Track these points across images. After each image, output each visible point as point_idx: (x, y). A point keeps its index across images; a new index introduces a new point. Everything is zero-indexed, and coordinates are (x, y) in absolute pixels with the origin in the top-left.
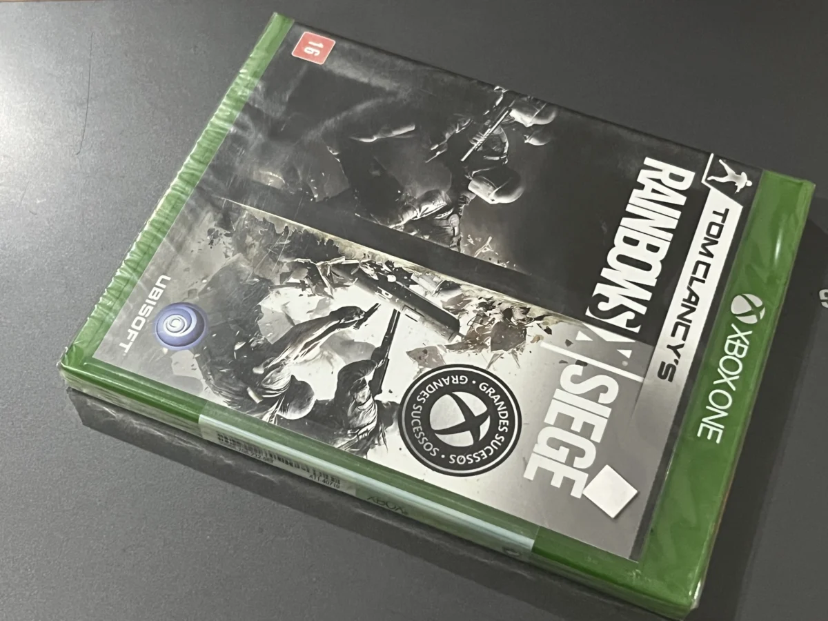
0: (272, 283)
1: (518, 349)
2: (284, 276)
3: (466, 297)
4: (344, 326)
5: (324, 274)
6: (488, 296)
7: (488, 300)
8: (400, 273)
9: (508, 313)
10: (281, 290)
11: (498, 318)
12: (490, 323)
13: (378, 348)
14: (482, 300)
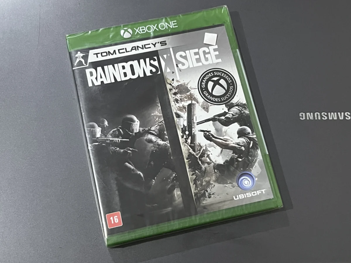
0: (214, 165)
1: (185, 84)
2: (209, 163)
3: (178, 108)
4: (212, 135)
5: (200, 153)
6: (173, 102)
7: (175, 102)
8: (183, 131)
9: (175, 94)
10: (214, 161)
11: (179, 95)
12: (182, 96)
13: (213, 121)
14: (176, 103)
